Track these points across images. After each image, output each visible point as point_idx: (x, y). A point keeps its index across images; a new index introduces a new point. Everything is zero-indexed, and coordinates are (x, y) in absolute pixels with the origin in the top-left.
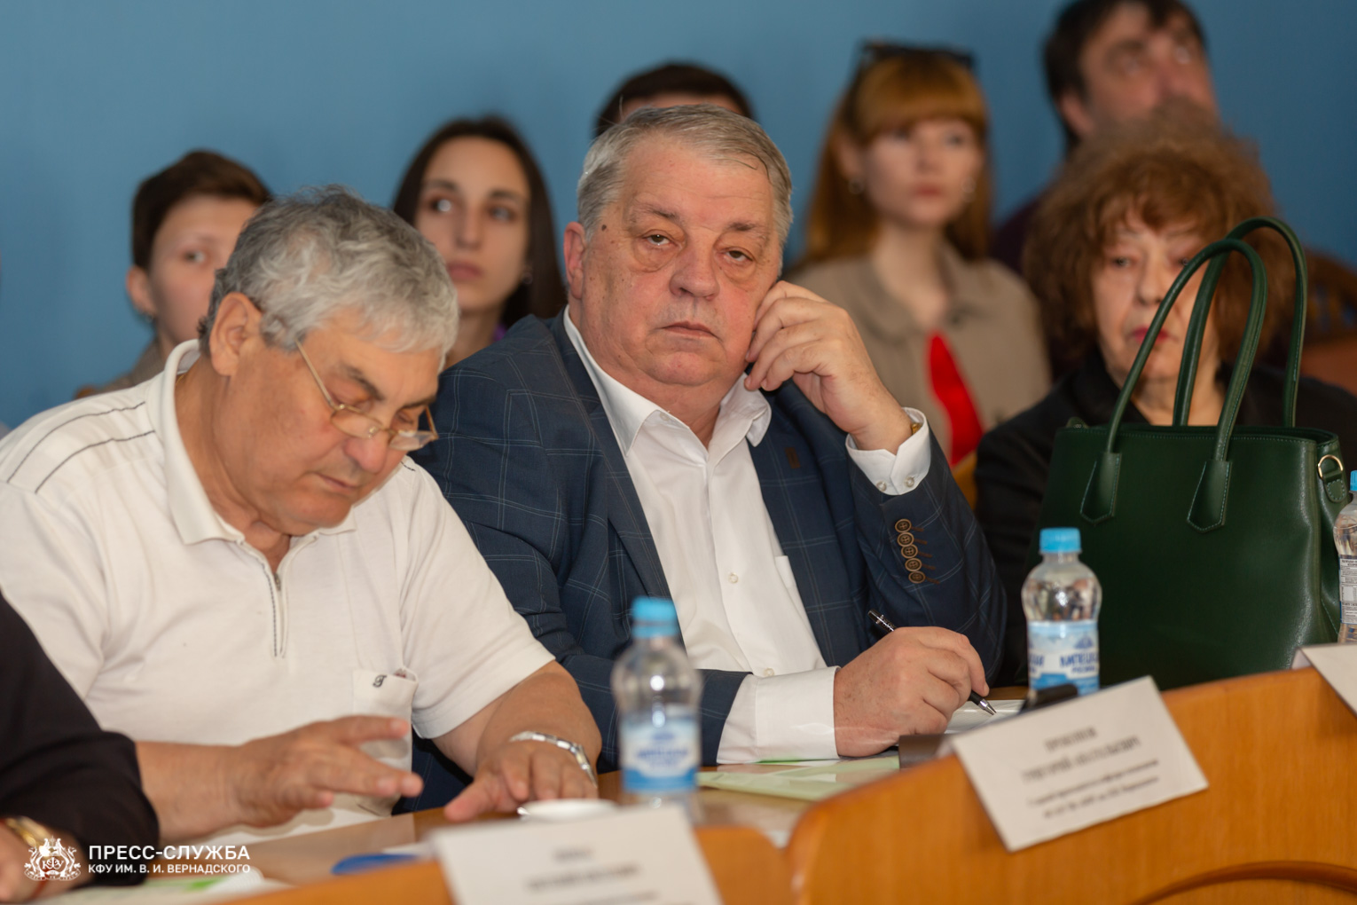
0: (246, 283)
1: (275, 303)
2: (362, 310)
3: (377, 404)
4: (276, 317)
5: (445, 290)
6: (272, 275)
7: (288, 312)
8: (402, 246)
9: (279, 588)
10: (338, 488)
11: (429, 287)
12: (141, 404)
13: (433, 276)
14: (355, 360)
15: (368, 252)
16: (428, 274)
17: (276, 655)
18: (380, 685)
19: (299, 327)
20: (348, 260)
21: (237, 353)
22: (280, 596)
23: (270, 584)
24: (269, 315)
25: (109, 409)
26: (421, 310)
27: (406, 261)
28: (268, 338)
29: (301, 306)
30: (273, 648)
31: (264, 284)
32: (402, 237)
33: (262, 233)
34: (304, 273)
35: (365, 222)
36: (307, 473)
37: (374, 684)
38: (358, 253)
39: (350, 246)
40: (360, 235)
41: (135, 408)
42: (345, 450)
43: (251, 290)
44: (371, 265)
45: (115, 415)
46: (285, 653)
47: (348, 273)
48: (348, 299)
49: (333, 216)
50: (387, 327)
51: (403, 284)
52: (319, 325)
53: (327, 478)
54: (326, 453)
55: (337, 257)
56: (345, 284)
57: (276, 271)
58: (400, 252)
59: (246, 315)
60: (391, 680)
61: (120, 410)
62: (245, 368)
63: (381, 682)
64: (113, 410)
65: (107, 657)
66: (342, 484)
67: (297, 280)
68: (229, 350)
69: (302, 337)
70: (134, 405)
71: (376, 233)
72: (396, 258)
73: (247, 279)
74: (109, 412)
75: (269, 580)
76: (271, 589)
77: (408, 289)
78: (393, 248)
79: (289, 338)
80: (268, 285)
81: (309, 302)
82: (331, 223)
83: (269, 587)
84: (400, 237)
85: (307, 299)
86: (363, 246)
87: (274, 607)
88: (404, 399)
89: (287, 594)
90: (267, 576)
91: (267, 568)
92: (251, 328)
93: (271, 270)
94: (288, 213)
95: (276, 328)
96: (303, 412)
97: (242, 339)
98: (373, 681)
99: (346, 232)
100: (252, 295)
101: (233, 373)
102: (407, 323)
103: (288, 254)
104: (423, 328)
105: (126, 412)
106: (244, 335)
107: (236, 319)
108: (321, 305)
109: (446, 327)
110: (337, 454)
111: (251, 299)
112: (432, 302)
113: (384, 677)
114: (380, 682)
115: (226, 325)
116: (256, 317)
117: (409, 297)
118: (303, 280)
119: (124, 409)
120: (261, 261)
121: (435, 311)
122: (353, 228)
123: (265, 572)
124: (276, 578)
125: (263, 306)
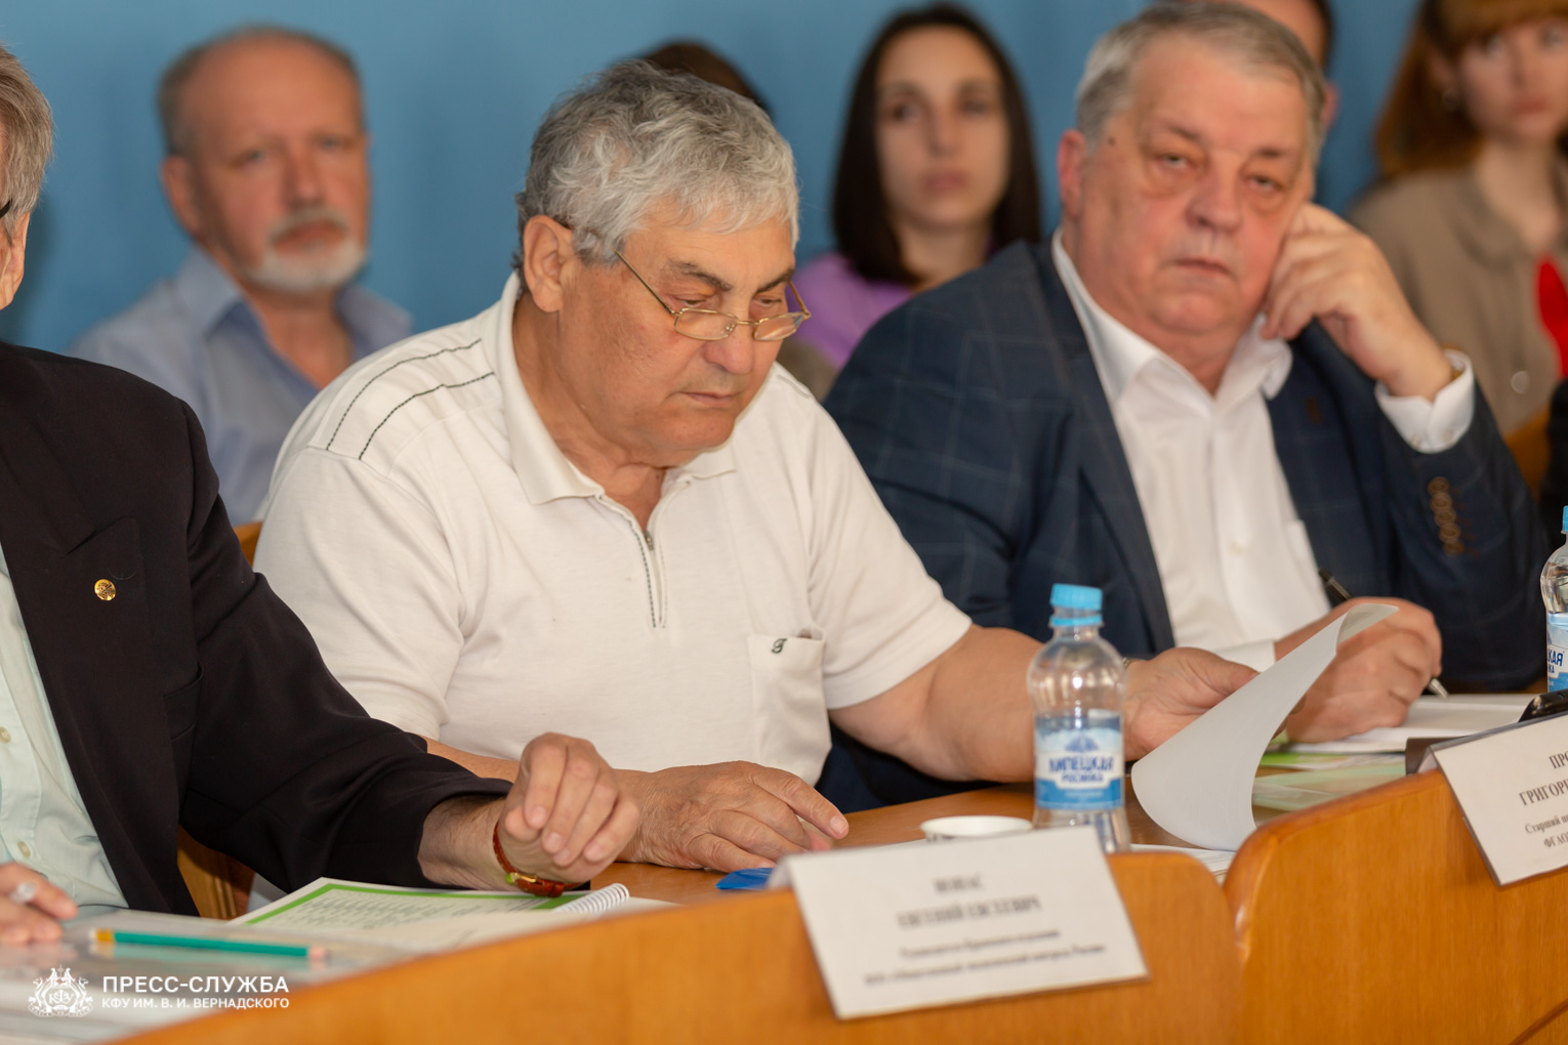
0: (546, 202)
1: (582, 216)
2: (677, 196)
3: (726, 296)
4: (587, 230)
5: (771, 148)
6: (571, 184)
7: (598, 221)
8: (707, 112)
9: (651, 547)
10: (712, 402)
11: (750, 150)
12: (477, 342)
13: (753, 137)
14: (686, 254)
15: (669, 129)
16: (746, 135)
17: (654, 626)
18: (779, 651)
19: (614, 234)
20: (648, 144)
21: (558, 282)
22: (654, 557)
23: (640, 544)
24: (579, 229)
25: (439, 350)
26: (745, 179)
27: (714, 127)
28: (585, 256)
29: (609, 210)
30: (650, 617)
31: (565, 195)
32: (708, 102)
33: (551, 139)
34: (603, 170)
35: (659, 96)
36: (671, 395)
37: (773, 651)
38: (658, 133)
39: (648, 127)
40: (656, 112)
41: (469, 347)
42: (705, 356)
43: (552, 207)
44: (674, 142)
45: (445, 357)
46: (665, 622)
47: (651, 159)
48: (658, 188)
49: (621, 99)
50: (710, 208)
51: (715, 154)
52: (635, 226)
53: (695, 395)
54: (685, 367)
55: (635, 144)
56: (650, 173)
57: (573, 178)
58: (706, 119)
59: (556, 238)
60: (793, 644)
61: (451, 351)
62: (569, 297)
63: (781, 646)
64: (443, 351)
65: (467, 637)
66: (714, 396)
67: (599, 181)
68: (550, 283)
69: (620, 245)
70: (468, 344)
71: (674, 105)
72: (702, 128)
73: (546, 196)
74: (438, 354)
75: (639, 539)
76: (642, 549)
77: (723, 158)
78: (696, 117)
79: (608, 250)
80: (570, 195)
81: (617, 202)
82: (621, 108)
83: (639, 548)
84: (704, 102)
85: (614, 199)
86: (662, 123)
87: (647, 570)
88: (756, 282)
89: (661, 552)
90: (636, 535)
91: (635, 524)
92: (564, 250)
93: (568, 179)
94: (575, 109)
95: (590, 242)
96: (642, 328)
97: (559, 266)
98: (772, 647)
99: (640, 115)
100: (555, 213)
101: (560, 306)
102: (731, 198)
103: (582, 154)
104: (752, 197)
105: (458, 352)
106: (561, 261)
107: (547, 245)
108: (632, 202)
109: (782, 190)
110: (698, 364)
111: (556, 218)
112: (757, 166)
113: (784, 640)
114: (779, 647)
115: (537, 255)
116: (566, 236)
117: (725, 168)
118: (605, 181)
119: (455, 350)
120: (555, 172)
121: (762, 175)
122: (646, 106)
123: (633, 531)
124: (646, 535)
125: (570, 222)
